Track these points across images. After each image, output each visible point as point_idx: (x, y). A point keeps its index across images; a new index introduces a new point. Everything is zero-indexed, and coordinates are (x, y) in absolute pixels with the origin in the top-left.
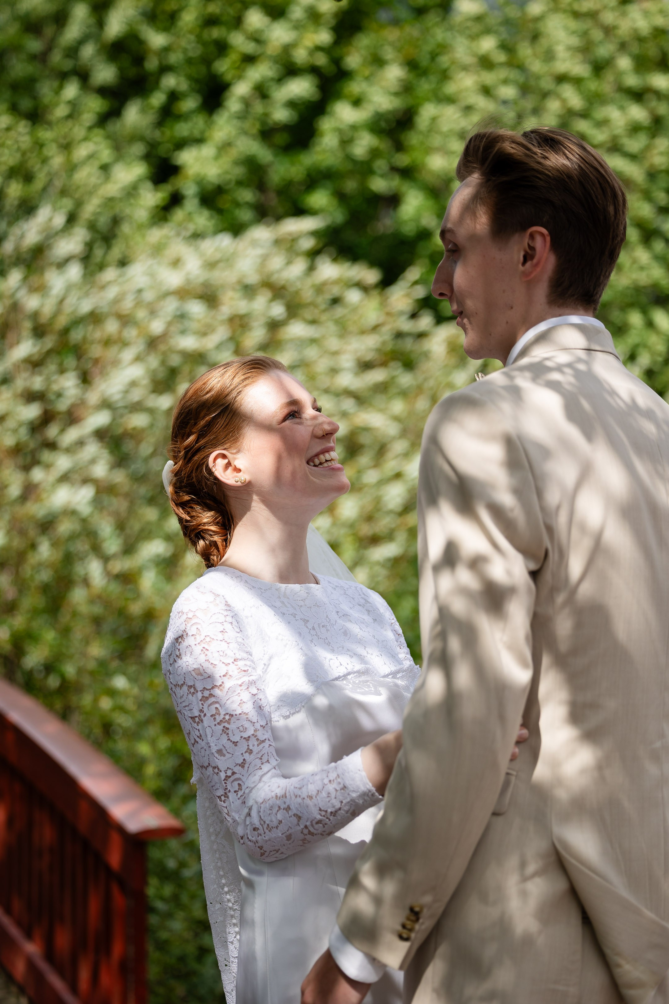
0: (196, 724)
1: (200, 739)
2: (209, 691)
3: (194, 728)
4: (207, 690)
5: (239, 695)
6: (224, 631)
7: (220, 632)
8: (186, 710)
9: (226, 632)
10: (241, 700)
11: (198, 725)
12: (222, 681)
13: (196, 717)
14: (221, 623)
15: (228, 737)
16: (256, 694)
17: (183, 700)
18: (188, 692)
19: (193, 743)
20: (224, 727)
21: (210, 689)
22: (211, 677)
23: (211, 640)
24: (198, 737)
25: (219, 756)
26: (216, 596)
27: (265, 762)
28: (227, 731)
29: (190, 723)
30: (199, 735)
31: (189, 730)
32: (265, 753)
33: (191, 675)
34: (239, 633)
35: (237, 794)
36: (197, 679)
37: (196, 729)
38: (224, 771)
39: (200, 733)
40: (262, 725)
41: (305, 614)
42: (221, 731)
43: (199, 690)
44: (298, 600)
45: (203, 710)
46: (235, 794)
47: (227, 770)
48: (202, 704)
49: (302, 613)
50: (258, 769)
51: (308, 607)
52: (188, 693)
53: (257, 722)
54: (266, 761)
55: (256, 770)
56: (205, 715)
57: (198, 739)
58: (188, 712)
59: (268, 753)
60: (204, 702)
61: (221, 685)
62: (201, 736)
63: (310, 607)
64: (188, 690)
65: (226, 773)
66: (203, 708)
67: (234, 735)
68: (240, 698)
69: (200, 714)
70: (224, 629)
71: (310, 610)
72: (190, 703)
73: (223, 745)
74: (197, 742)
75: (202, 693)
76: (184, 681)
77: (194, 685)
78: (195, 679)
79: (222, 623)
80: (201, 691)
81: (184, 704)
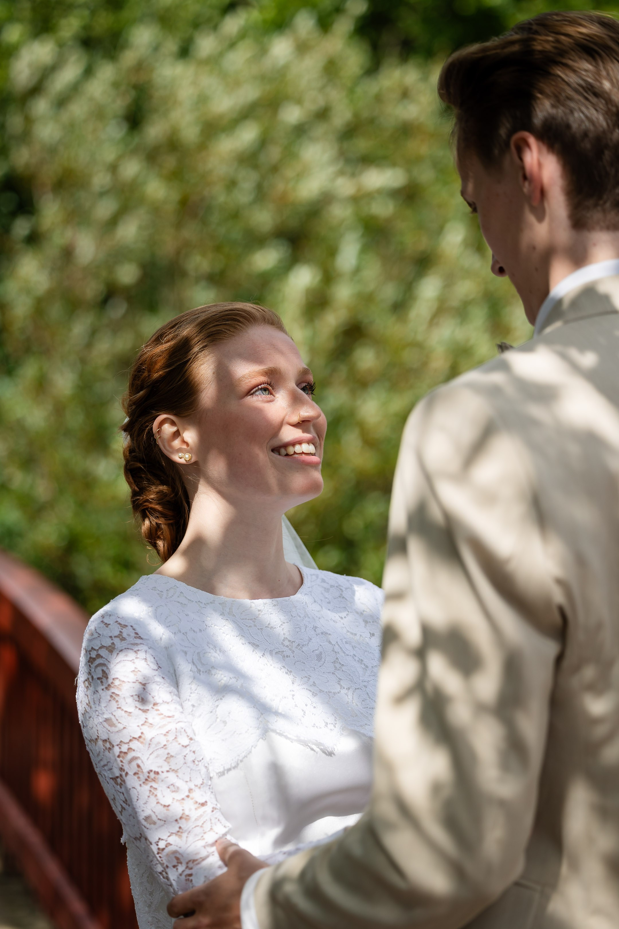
0: (119, 787)
1: (126, 804)
2: (128, 744)
3: (117, 792)
4: (126, 743)
5: (165, 747)
6: (136, 670)
7: (131, 672)
8: (105, 770)
9: (139, 671)
10: (168, 754)
11: (121, 788)
12: (141, 731)
13: (117, 777)
14: (131, 661)
15: (157, 799)
16: (188, 745)
17: (100, 758)
18: (103, 747)
19: (120, 810)
20: (151, 787)
21: (128, 743)
22: (127, 727)
23: (121, 683)
24: (124, 802)
25: (147, 824)
26: (122, 627)
27: (209, 831)
28: (155, 793)
29: (112, 786)
30: (124, 800)
31: (114, 795)
32: (206, 820)
33: (104, 727)
34: (157, 670)
35: (177, 869)
36: (111, 731)
37: (120, 792)
38: (155, 843)
39: (125, 798)
40: (196, 785)
41: (255, 638)
42: (148, 792)
43: (115, 744)
44: (246, 619)
45: (123, 767)
46: (175, 869)
47: (158, 842)
48: (122, 761)
49: (251, 635)
50: (200, 839)
51: (258, 629)
52: (104, 750)
53: (190, 780)
54: (209, 829)
55: (198, 840)
56: (127, 774)
57: (124, 805)
58: (108, 772)
59: (211, 820)
60: (123, 758)
61: (140, 737)
62: (126, 800)
63: (261, 629)
64: (104, 746)
65: (157, 845)
66: (122, 766)
67: (164, 796)
68: (166, 751)
69: (121, 773)
70: (135, 668)
71: (261, 632)
72: (108, 760)
73: (152, 811)
74: (125, 809)
75: (120, 748)
76: (98, 735)
77: (108, 739)
78: (109, 731)
79: (133, 661)
80: (118, 745)
81: (102, 763)
